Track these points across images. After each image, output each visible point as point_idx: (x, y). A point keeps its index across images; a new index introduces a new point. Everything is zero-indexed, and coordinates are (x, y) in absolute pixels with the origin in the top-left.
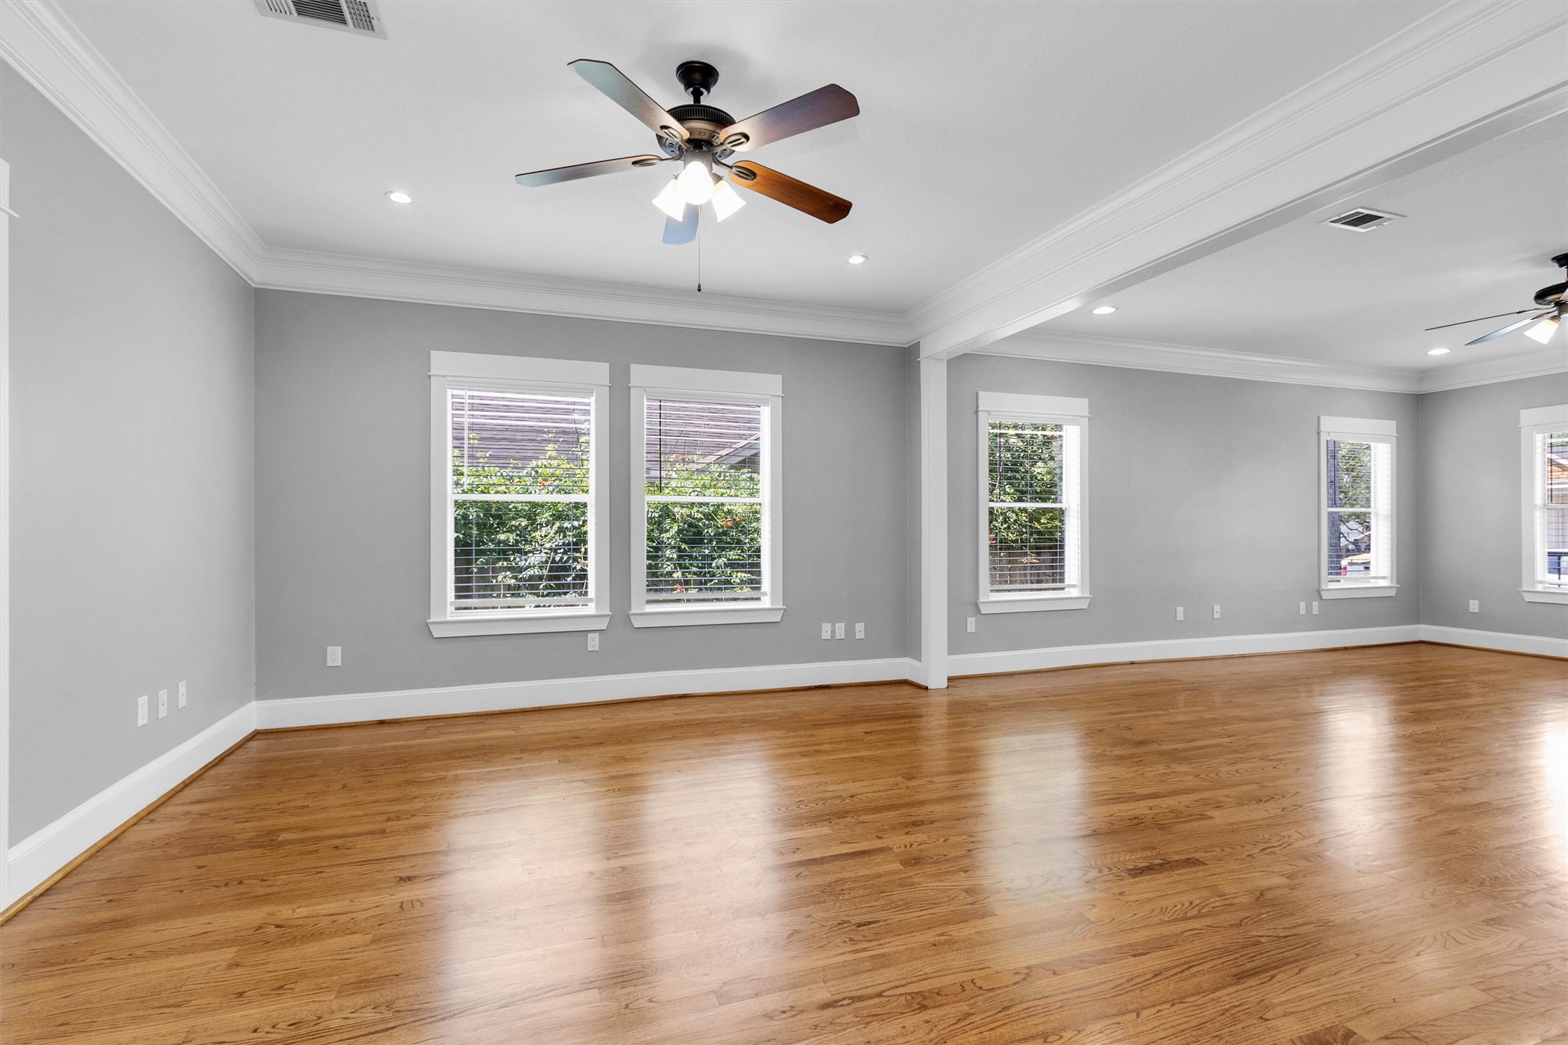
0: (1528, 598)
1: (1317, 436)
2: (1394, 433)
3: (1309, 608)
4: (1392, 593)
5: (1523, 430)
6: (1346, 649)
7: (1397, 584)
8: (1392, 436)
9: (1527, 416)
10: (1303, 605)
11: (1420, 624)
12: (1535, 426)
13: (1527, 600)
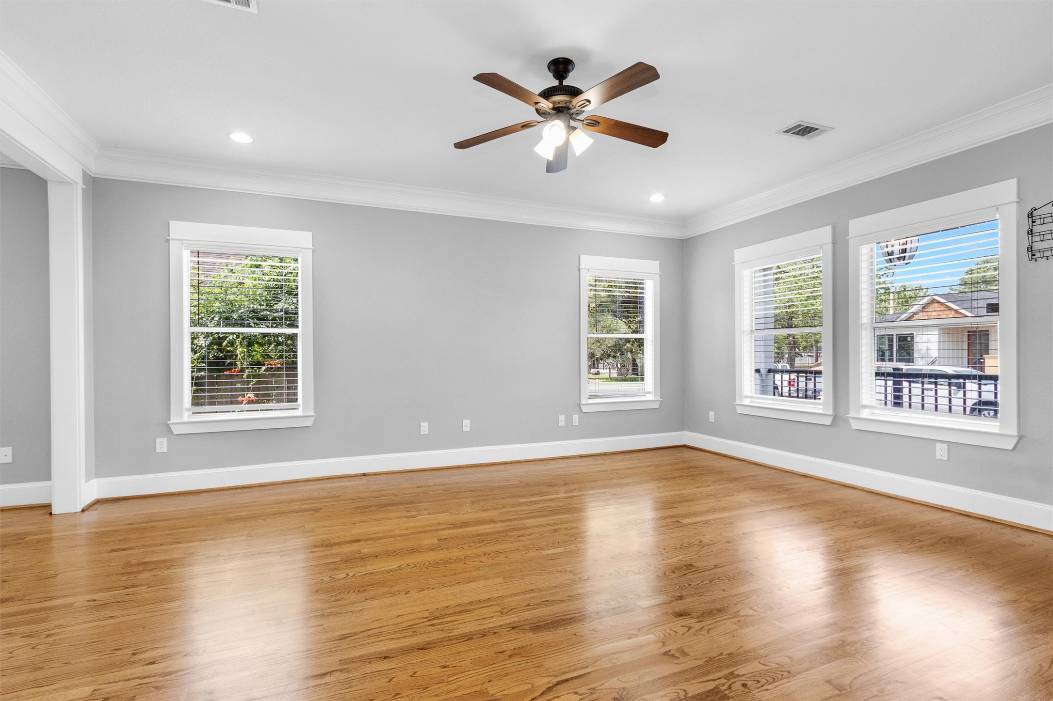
0: (740, 410)
1: (578, 272)
2: (658, 272)
3: (569, 420)
4: (656, 405)
5: (736, 267)
6: (606, 454)
7: (660, 398)
8: (656, 274)
9: (740, 254)
10: (562, 418)
11: (684, 430)
12: (742, 263)
13: (739, 412)
